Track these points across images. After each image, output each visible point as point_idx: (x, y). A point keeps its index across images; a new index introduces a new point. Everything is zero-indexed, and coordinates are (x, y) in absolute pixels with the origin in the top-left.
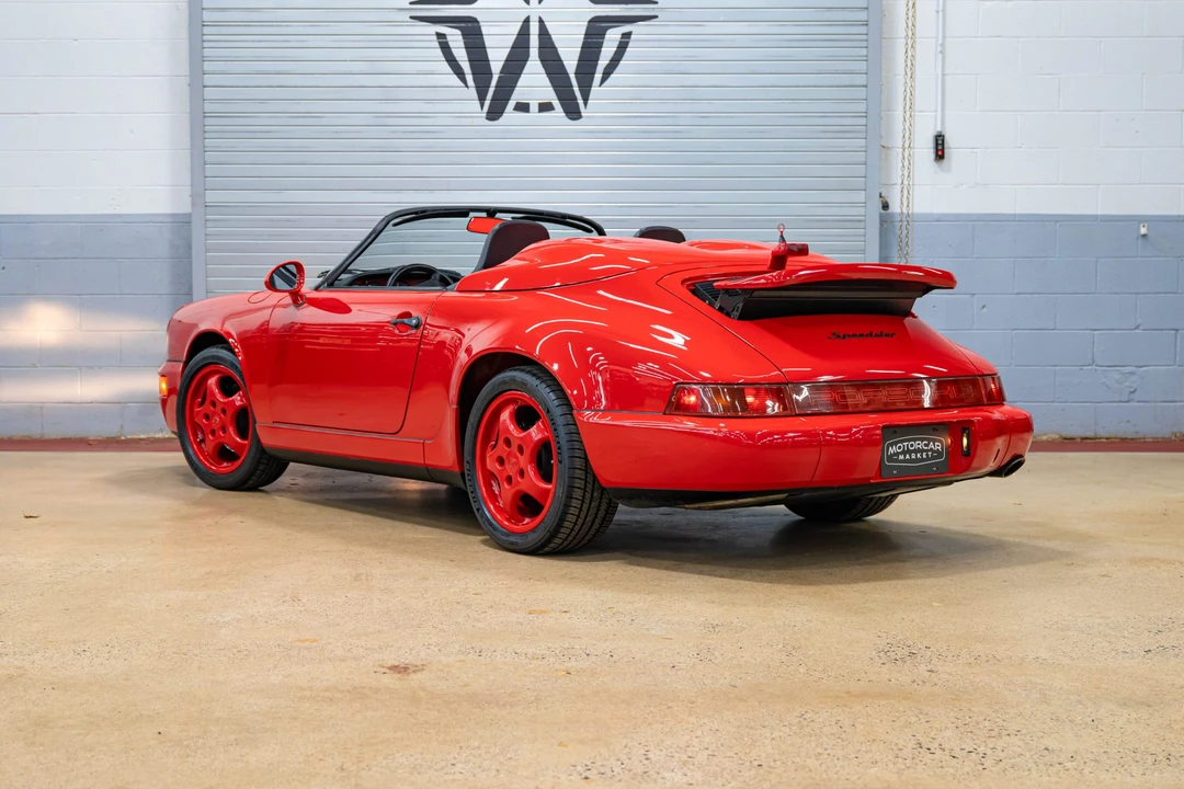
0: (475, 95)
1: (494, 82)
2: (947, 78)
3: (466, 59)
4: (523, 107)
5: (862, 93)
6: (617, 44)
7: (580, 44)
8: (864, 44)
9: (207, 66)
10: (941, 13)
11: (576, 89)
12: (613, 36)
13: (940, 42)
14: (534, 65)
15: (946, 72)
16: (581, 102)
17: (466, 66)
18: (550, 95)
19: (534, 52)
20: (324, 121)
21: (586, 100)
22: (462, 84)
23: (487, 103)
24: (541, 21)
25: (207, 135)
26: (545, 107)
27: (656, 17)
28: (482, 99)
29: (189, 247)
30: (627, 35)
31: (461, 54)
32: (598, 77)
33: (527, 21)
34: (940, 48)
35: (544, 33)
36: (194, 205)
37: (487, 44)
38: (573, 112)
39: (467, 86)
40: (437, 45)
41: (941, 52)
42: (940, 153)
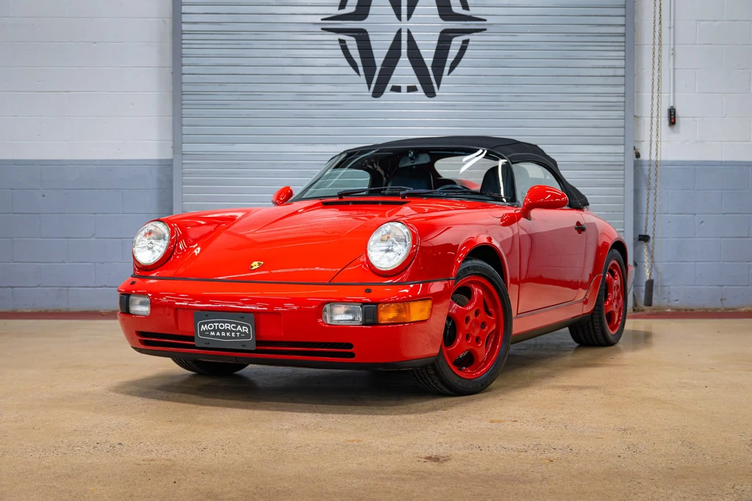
0: (365, 81)
1: (377, 72)
2: (676, 71)
3: (359, 56)
4: (397, 89)
5: (621, 80)
6: (459, 47)
7: (435, 47)
8: (623, 48)
9: (185, 61)
10: (672, 29)
11: (432, 77)
12: (457, 42)
13: (672, 47)
14: (404, 61)
15: (676, 67)
16: (435, 85)
17: (358, 61)
18: (415, 81)
19: (404, 51)
20: (263, 98)
21: (439, 84)
22: (356, 73)
23: (373, 86)
24: (409, 32)
25: (184, 107)
26: (412, 89)
27: (485, 30)
28: (369, 83)
29: (171, 182)
30: (466, 42)
31: (355, 53)
32: (447, 69)
33: (399, 32)
34: (671, 52)
35: (411, 39)
36: (174, 153)
37: (373, 47)
38: (430, 93)
39: (359, 75)
40: (339, 47)
41: (673, 54)
42: (673, 121)
